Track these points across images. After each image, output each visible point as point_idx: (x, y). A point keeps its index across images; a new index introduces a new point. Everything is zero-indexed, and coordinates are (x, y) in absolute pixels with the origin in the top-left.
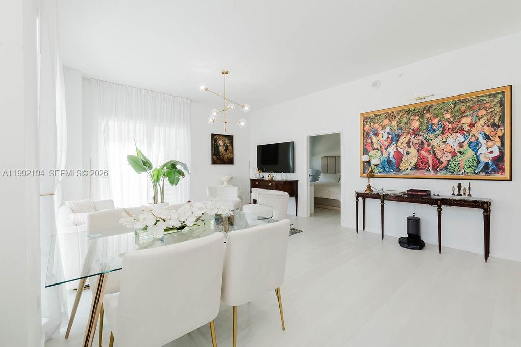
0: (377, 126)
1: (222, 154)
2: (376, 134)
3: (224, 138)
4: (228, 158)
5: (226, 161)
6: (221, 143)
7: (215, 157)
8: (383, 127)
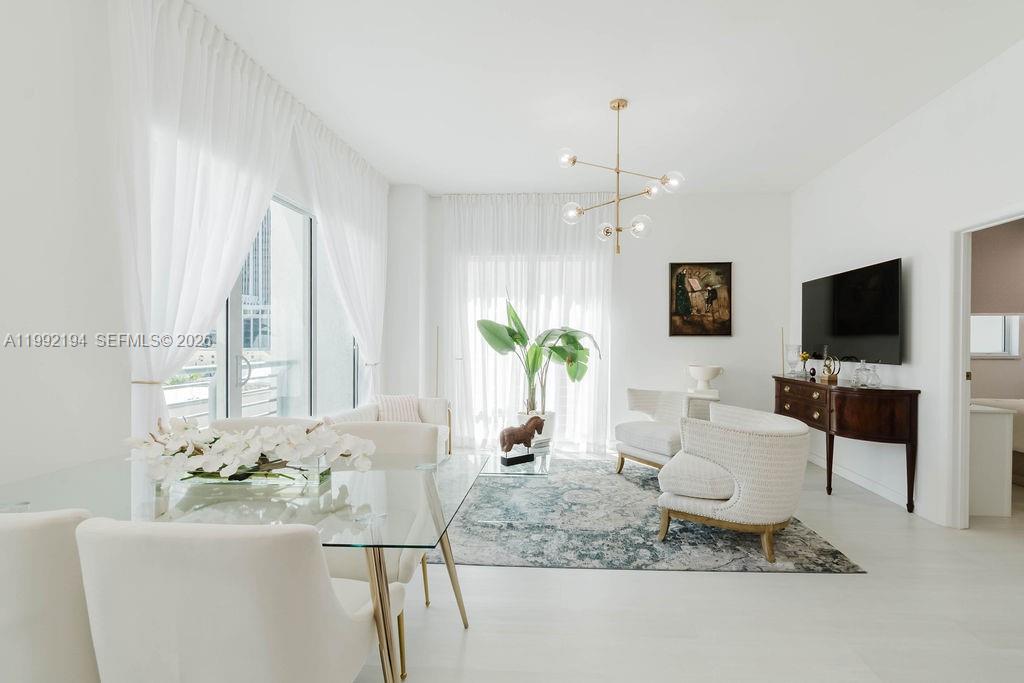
1: (698, 311)
3: (703, 272)
4: (714, 321)
5: (710, 326)
6: (695, 283)
7: (677, 319)
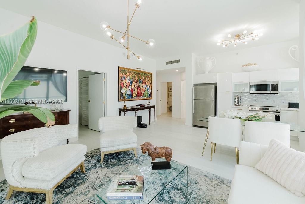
0: (125, 75)
2: (125, 79)
8: (127, 77)
